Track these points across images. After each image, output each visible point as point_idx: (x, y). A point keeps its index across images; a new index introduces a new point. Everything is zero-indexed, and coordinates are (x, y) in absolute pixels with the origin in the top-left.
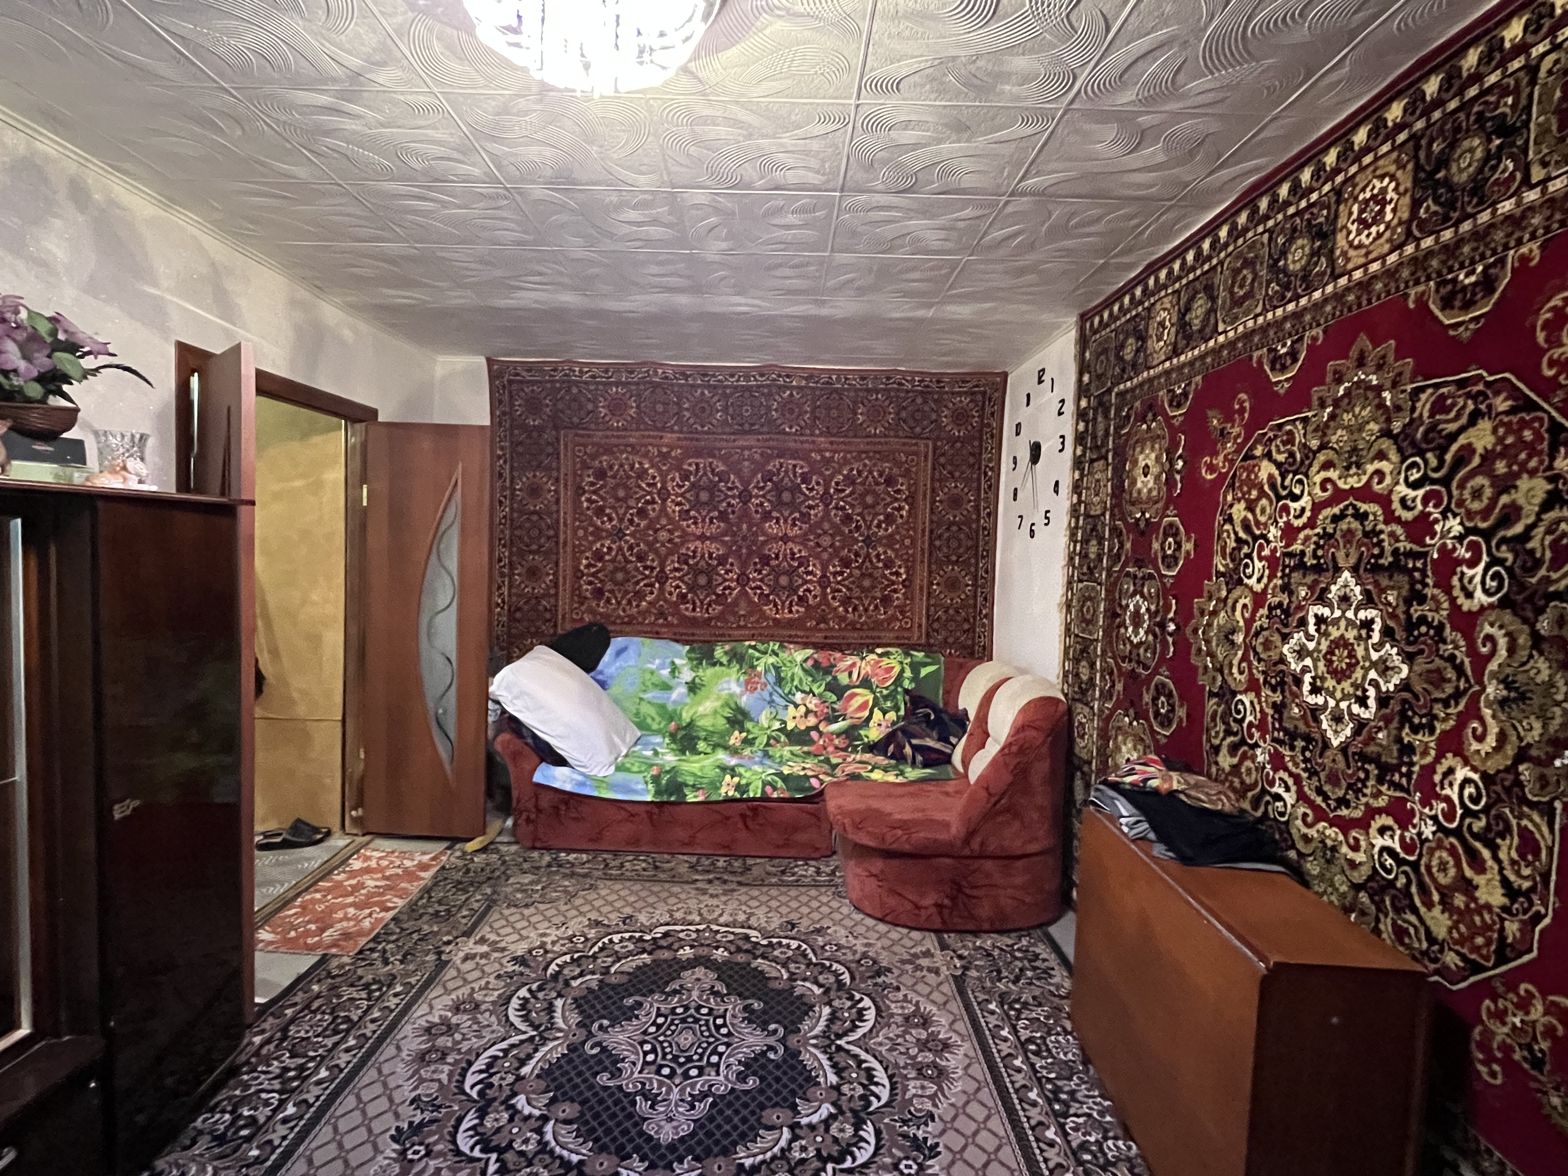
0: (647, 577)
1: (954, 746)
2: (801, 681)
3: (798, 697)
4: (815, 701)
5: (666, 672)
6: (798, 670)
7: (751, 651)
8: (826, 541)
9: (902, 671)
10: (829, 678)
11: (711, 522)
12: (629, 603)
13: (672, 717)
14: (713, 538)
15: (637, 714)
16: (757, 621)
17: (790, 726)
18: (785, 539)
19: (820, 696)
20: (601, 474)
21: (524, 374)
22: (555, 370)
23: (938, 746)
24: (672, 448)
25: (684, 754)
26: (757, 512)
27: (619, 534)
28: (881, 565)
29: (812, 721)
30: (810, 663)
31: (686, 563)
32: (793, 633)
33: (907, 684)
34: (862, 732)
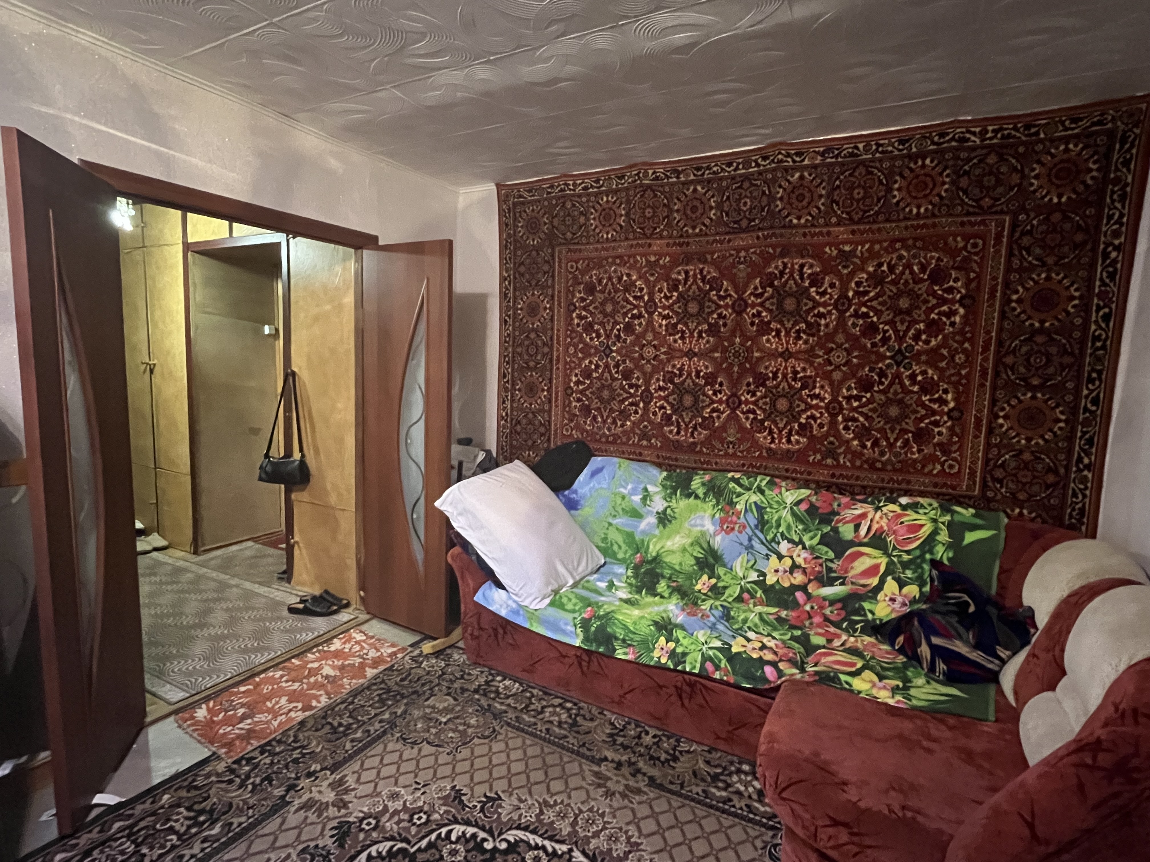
0: (632, 396)
1: (1004, 662)
2: (789, 527)
3: (784, 547)
4: (804, 554)
5: (637, 498)
6: (786, 514)
7: (732, 485)
8: (839, 357)
9: (935, 532)
10: (827, 529)
11: (700, 336)
12: (614, 422)
13: (638, 547)
14: (701, 355)
15: (605, 539)
16: (748, 450)
17: (771, 580)
18: (787, 355)
19: (812, 549)
20: (591, 289)
21: (525, 195)
22: (552, 187)
23: (976, 656)
24: (660, 255)
25: (639, 591)
26: (752, 324)
27: (607, 351)
28: (916, 388)
29: (799, 578)
30: (804, 507)
31: (672, 382)
32: (791, 467)
33: (940, 552)
34: (867, 605)
